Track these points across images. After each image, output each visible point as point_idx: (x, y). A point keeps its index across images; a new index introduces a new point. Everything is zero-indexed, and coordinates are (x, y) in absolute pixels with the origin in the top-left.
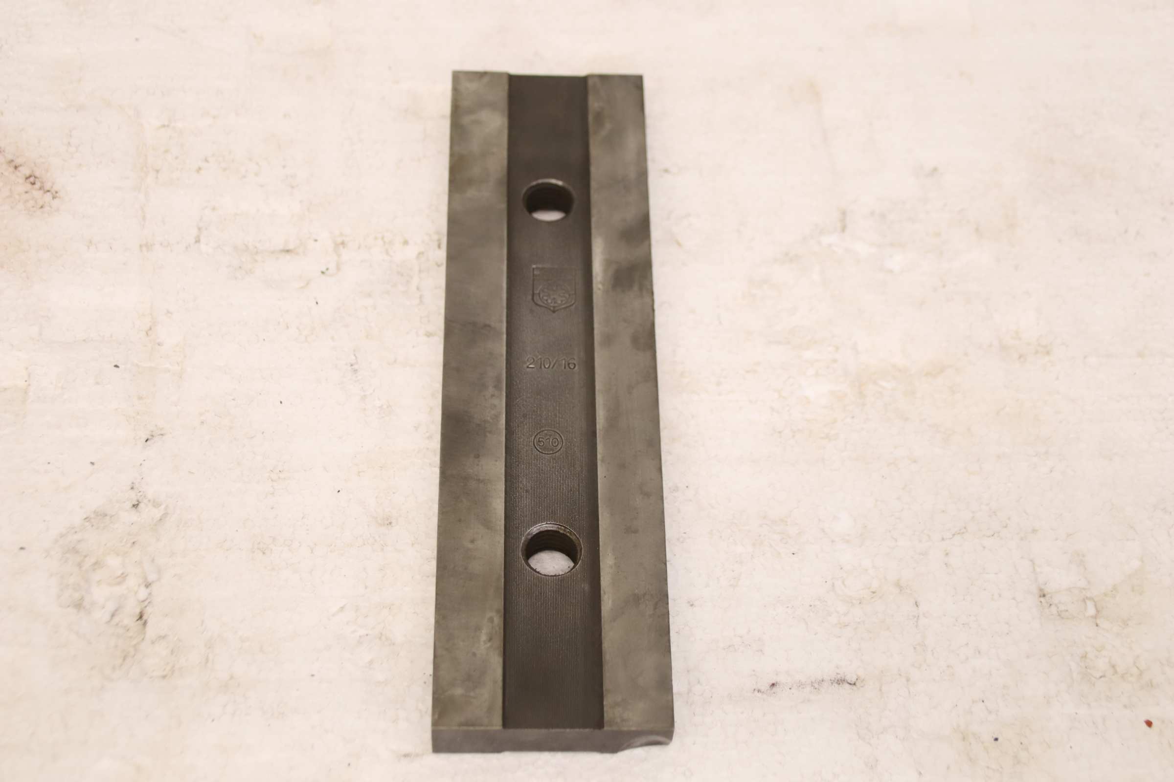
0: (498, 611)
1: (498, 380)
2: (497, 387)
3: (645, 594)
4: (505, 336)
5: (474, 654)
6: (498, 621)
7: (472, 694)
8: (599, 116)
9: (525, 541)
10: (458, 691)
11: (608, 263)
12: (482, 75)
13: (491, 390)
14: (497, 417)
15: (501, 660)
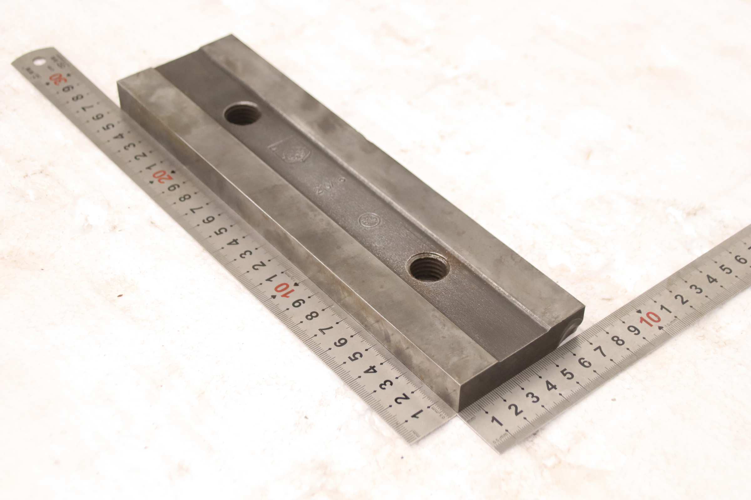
0: (434, 310)
1: (310, 207)
2: (313, 210)
3: (501, 257)
4: (290, 186)
5: (444, 337)
6: (438, 314)
7: (464, 356)
8: (229, 63)
9: (409, 272)
10: (455, 359)
11: (310, 124)
12: (138, 75)
13: (311, 214)
14: (329, 224)
15: (461, 331)
